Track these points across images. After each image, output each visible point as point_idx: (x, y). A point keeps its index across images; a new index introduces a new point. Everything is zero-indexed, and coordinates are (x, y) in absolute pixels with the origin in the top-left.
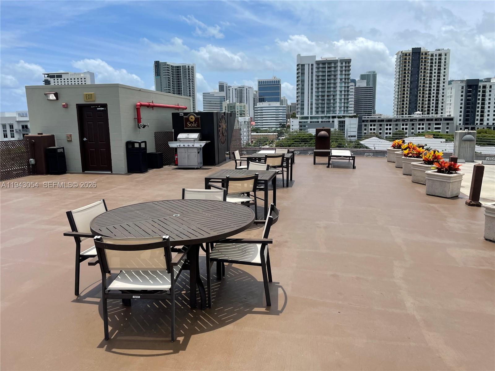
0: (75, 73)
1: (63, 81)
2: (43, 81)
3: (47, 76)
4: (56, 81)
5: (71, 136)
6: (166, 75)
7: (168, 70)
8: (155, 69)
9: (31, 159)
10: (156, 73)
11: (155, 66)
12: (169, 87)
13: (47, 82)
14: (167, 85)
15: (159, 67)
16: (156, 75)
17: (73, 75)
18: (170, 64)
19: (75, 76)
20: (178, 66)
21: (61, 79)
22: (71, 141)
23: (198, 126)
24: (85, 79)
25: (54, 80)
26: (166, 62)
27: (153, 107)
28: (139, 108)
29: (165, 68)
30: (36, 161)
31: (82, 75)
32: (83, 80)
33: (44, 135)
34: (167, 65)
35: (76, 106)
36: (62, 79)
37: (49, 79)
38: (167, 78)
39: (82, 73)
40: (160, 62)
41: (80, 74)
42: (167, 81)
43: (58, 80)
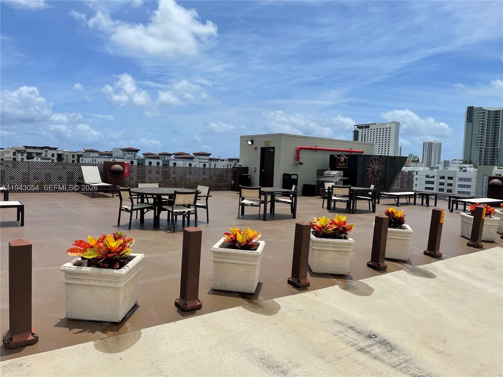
0: (382, 123)
1: (370, 130)
2: (353, 132)
3: (357, 127)
4: (364, 131)
5: (256, 168)
6: (480, 121)
7: (484, 116)
8: (468, 115)
9: (233, 181)
10: (467, 120)
11: (468, 112)
12: (481, 135)
13: (356, 133)
14: (480, 132)
15: (472, 113)
16: (467, 121)
17: (379, 125)
18: (486, 109)
19: (381, 126)
20: (497, 111)
21: (368, 130)
22: (256, 171)
23: (346, 166)
24: (390, 128)
25: (362, 130)
26: (482, 107)
27: (316, 150)
28: (299, 151)
29: (480, 113)
30: (235, 182)
31: (388, 125)
32: (388, 129)
33: (242, 166)
34: (483, 110)
35: (260, 149)
36: (370, 129)
37: (358, 129)
38: (481, 124)
39: (388, 123)
40: (475, 107)
41: (386, 124)
42: (481, 128)
43: (365, 130)
